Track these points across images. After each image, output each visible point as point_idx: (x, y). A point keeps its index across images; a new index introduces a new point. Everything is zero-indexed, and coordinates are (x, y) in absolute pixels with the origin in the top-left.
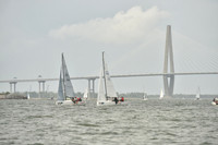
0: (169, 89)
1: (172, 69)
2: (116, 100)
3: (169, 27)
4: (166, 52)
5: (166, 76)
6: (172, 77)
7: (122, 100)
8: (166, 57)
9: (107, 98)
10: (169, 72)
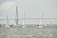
4: (16, 13)
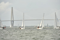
0: (12, 24)
1: (13, 19)
2: (3, 28)
3: (12, 8)
5: (11, 21)
6: (13, 21)
7: (5, 28)
8: (12, 16)
9: (1, 27)
10: (12, 20)
